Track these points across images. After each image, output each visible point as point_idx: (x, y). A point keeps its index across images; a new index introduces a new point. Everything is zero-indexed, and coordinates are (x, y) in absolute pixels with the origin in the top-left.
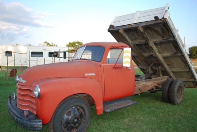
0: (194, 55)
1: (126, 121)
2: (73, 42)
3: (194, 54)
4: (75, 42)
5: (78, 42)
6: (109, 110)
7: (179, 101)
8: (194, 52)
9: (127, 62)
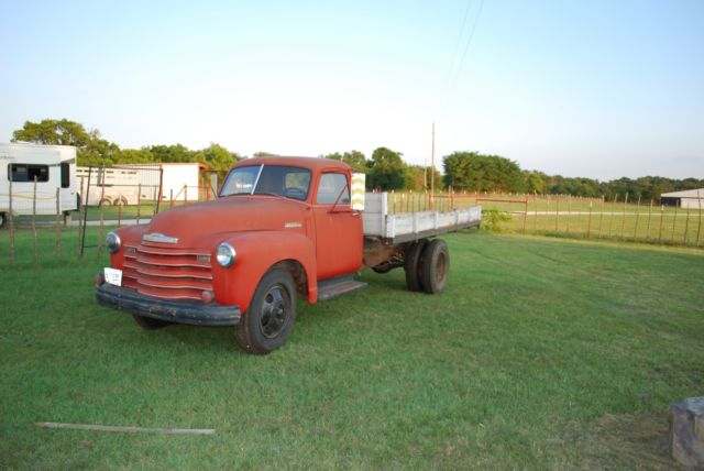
0: (459, 179)
1: (351, 320)
2: (44, 122)
3: (458, 175)
4: (51, 122)
5: (64, 124)
6: (326, 296)
7: (440, 286)
8: (459, 170)
9: (358, 201)
